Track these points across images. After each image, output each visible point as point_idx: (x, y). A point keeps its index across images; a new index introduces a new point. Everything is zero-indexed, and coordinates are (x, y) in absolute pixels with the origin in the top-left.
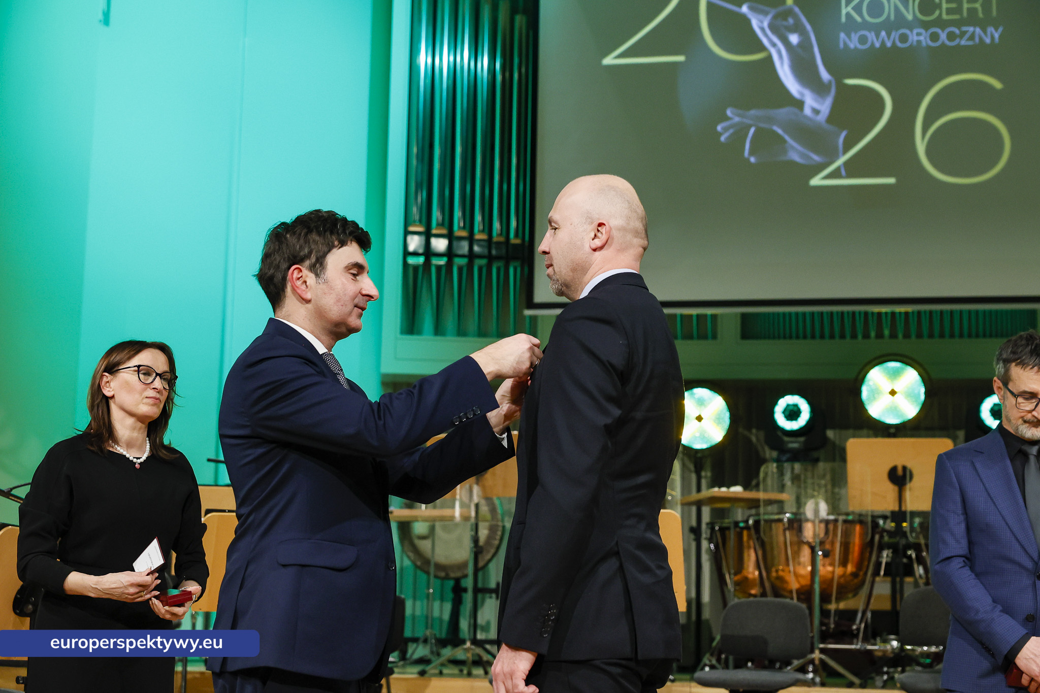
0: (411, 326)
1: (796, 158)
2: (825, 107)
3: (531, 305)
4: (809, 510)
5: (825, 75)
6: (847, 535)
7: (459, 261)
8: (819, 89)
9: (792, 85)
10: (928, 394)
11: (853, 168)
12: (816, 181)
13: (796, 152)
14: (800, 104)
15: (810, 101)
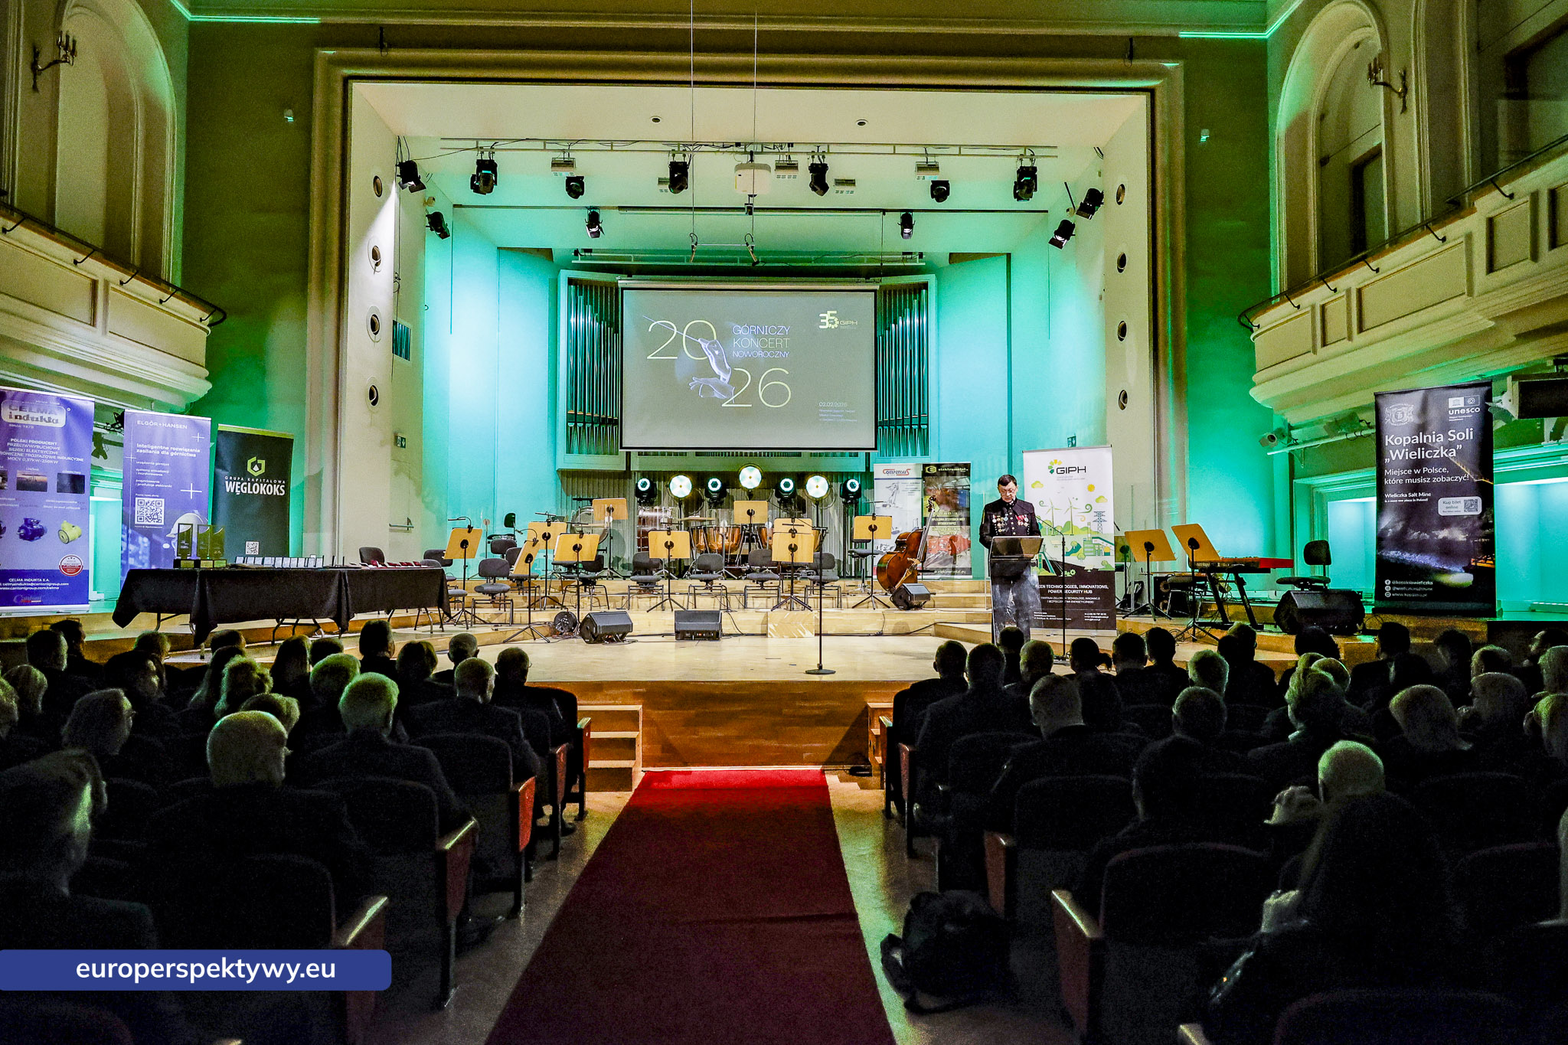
0: (569, 451)
1: (716, 395)
2: (727, 378)
3: (622, 448)
4: (721, 524)
5: (728, 367)
6: (733, 531)
7: (588, 425)
8: (726, 371)
9: (716, 370)
10: (763, 478)
11: (736, 401)
12: (724, 405)
13: (717, 394)
14: (719, 377)
15: (722, 375)
